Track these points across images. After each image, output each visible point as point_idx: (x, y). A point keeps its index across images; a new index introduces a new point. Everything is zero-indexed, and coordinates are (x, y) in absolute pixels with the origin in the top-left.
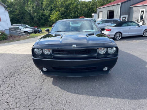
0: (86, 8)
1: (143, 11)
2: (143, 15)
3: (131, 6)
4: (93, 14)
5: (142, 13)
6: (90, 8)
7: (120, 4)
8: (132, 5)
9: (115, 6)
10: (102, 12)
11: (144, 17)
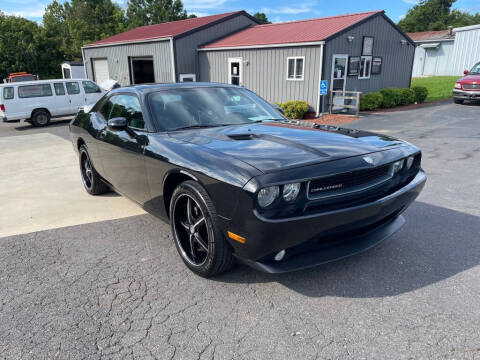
0: (28, 42)
1: (235, 65)
2: (238, 74)
3: (199, 47)
4: (65, 66)
5: (235, 69)
6: (43, 43)
7: (171, 42)
8: (203, 45)
9: (153, 45)
10: (105, 62)
11: (241, 81)
